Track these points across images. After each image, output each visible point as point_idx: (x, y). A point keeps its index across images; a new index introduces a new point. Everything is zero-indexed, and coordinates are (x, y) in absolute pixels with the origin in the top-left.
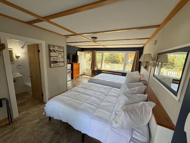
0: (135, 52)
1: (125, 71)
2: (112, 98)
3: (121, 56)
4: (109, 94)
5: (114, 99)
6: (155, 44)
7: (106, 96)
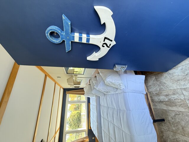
0: (67, 95)
1: (86, 101)
2: (108, 101)
3: (73, 113)
4: (106, 105)
5: (109, 98)
6: (60, 77)
7: (108, 107)
